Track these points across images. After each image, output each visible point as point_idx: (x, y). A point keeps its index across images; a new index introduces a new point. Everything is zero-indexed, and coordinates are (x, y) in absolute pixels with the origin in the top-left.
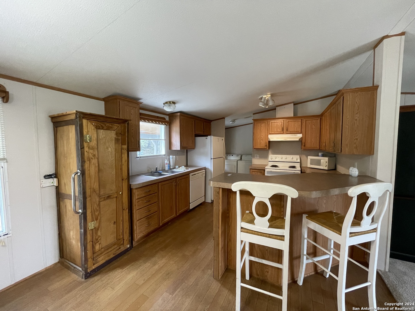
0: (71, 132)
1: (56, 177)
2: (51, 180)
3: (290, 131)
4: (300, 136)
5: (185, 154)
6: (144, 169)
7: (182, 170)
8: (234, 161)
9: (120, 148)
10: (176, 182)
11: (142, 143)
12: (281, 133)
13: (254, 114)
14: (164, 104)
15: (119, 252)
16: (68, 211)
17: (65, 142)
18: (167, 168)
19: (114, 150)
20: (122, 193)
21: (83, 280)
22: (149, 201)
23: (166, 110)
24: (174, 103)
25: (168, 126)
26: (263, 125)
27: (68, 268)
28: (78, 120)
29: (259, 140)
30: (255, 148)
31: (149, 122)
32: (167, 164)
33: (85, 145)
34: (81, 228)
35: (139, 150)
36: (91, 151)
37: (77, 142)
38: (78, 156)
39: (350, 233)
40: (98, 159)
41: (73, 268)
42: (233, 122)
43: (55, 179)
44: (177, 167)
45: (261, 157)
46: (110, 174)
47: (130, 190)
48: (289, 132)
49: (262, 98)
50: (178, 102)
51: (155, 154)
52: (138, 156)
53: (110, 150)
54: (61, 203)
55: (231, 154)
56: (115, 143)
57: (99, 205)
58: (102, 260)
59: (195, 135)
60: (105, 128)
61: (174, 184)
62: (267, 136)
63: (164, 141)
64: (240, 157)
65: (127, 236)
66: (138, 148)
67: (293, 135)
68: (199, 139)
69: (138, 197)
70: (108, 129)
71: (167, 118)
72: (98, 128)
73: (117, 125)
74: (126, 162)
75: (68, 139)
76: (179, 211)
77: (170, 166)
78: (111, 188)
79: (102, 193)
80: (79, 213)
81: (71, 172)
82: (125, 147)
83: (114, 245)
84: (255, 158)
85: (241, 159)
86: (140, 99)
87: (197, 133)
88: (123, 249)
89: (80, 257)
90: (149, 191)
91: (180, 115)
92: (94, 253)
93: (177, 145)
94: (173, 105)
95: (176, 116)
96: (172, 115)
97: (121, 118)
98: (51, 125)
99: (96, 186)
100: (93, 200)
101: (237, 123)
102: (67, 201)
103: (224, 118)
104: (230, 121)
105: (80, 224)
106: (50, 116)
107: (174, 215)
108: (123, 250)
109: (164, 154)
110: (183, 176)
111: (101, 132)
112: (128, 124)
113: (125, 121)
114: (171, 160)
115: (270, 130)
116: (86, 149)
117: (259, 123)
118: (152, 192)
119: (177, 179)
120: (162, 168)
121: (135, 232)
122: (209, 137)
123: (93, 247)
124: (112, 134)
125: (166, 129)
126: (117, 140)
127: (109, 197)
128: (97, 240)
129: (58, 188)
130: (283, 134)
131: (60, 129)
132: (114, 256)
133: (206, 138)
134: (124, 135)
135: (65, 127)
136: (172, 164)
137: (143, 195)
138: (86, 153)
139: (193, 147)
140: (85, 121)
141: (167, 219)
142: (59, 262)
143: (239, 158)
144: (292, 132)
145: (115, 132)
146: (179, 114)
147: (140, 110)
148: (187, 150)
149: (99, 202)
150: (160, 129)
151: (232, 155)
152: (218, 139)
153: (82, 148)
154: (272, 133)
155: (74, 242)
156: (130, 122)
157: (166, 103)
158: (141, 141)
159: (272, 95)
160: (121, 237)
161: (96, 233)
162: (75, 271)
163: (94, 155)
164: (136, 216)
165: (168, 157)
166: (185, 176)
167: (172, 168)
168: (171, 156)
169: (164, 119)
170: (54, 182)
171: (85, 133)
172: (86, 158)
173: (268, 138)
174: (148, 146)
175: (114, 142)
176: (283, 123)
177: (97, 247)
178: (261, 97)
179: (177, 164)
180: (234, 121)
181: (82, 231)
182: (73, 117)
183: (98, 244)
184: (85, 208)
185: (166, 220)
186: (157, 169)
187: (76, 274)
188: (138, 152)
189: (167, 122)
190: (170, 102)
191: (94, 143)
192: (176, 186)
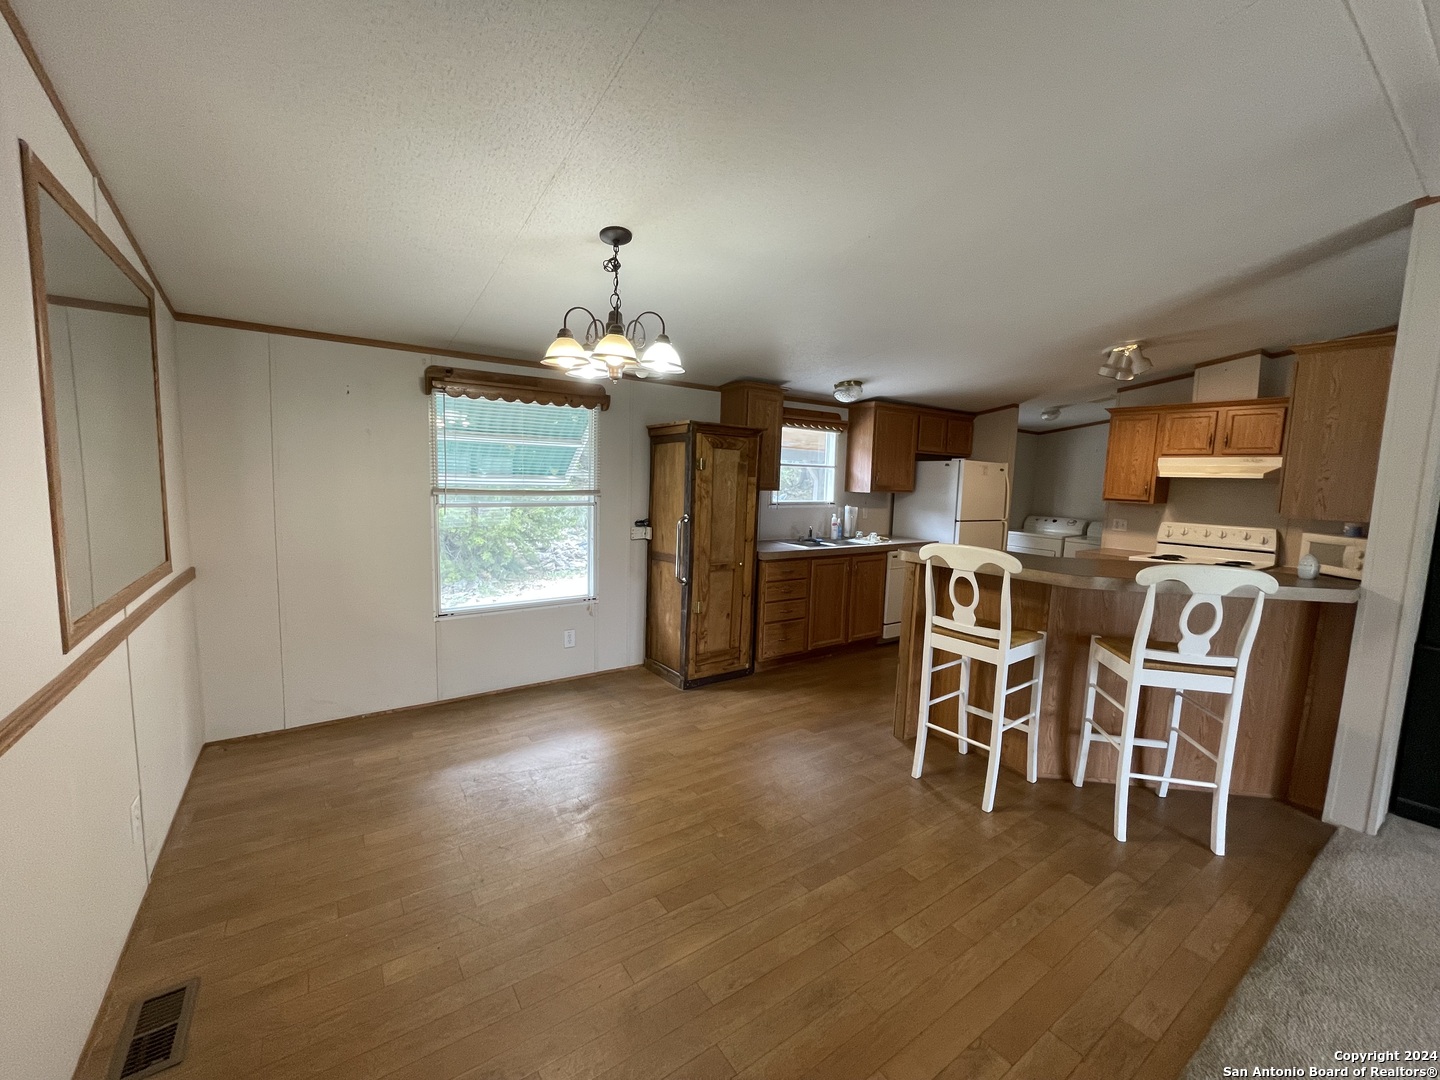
0: (680, 451)
1: (649, 526)
2: (641, 530)
3: (1240, 446)
4: (1275, 463)
5: (889, 504)
6: (785, 529)
7: (872, 540)
8: (1052, 538)
9: (745, 481)
10: (850, 565)
11: (785, 474)
12: (1204, 452)
13: (1120, 390)
14: (836, 386)
15: (732, 670)
16: (663, 581)
17: (668, 470)
18: (835, 535)
19: (735, 485)
20: (743, 565)
21: (682, 690)
22: (790, 592)
23: (841, 400)
24: (859, 383)
25: (846, 434)
26: (1141, 426)
27: (658, 673)
28: (690, 434)
29: (1123, 475)
30: (1107, 496)
31: (802, 427)
32: (835, 524)
33: (697, 473)
34: (683, 608)
35: (778, 490)
36: (704, 485)
37: (687, 469)
38: (686, 491)
39: (1146, 661)
40: (712, 500)
41: (666, 672)
42: (1053, 416)
43: (649, 529)
44: (859, 533)
45: (1133, 528)
46: (728, 527)
47: (757, 562)
48: (1235, 451)
49: (1109, 355)
50: (867, 381)
51: (815, 500)
52: (774, 501)
53: (729, 483)
54: (654, 568)
55: (1051, 515)
56: (738, 474)
57: (708, 577)
58: (707, 671)
59: (917, 454)
60: (725, 445)
61: (846, 568)
62: (1154, 460)
63: (833, 470)
64: (1080, 525)
65: (745, 647)
66: (774, 485)
67: (1249, 458)
68: (928, 468)
69: (771, 578)
70: (730, 447)
71: (845, 415)
72: (715, 446)
73: (742, 439)
74: (754, 509)
75: (673, 464)
76: (853, 633)
77: (842, 531)
78: (727, 553)
79: (714, 557)
80: (683, 582)
81: (674, 518)
82: (754, 480)
83: (725, 654)
84: (1114, 529)
85: (1084, 534)
86: (785, 382)
87: (924, 449)
88: (737, 667)
89: (679, 653)
90: (791, 572)
91: (876, 407)
92: (697, 654)
93: (863, 479)
94: (857, 388)
95: (866, 409)
96: (857, 408)
97: (749, 426)
98: (647, 440)
99: (706, 543)
100: (702, 566)
101: (1067, 417)
102: (664, 566)
103: (1016, 406)
104: (1043, 410)
105: (683, 600)
106: (647, 427)
107: (840, 640)
108: (736, 669)
109: (832, 501)
110: (871, 554)
111: (719, 451)
112: (761, 437)
113: (756, 432)
114: (847, 515)
115: (1166, 443)
116: (698, 481)
117: (1129, 420)
118: (794, 576)
119: (855, 559)
120: (825, 533)
121: (760, 645)
122: (955, 462)
123: (697, 644)
124: (734, 456)
125: (839, 441)
126: (741, 467)
127: (723, 567)
128: (702, 634)
129: (650, 542)
130: (1212, 454)
131: (661, 447)
132: (723, 672)
133: (947, 465)
134: (753, 458)
135: (669, 444)
136: (847, 526)
137: (781, 578)
138: (697, 488)
139: (910, 486)
140: (699, 435)
141: (824, 642)
142: (643, 665)
143: (1075, 530)
144: (1244, 451)
145: (738, 452)
146: (873, 404)
147: (785, 402)
148: (893, 495)
149: (710, 571)
150: (828, 441)
151: (1055, 521)
152: (986, 468)
153: (693, 479)
154: (1172, 452)
155: (670, 631)
156: (765, 432)
157: (841, 384)
158: (782, 469)
159: (1142, 346)
160: (737, 645)
161: (702, 623)
162: (669, 677)
163: (707, 492)
164: (764, 615)
165: (839, 509)
166: (878, 555)
167: (847, 535)
168: (847, 508)
169: (837, 416)
170: (647, 533)
171: (698, 456)
172: (696, 496)
173: (1155, 468)
174: (802, 483)
175: (736, 470)
176: (1213, 421)
177: (702, 647)
178: (1107, 350)
179: (862, 527)
180: (1055, 411)
181: (685, 611)
182: (684, 429)
183: (703, 641)
184: (690, 577)
185: (822, 643)
186: (811, 531)
187: (672, 682)
188: (775, 492)
189: (843, 425)
190: (849, 382)
191: (708, 472)
192: (850, 573)
